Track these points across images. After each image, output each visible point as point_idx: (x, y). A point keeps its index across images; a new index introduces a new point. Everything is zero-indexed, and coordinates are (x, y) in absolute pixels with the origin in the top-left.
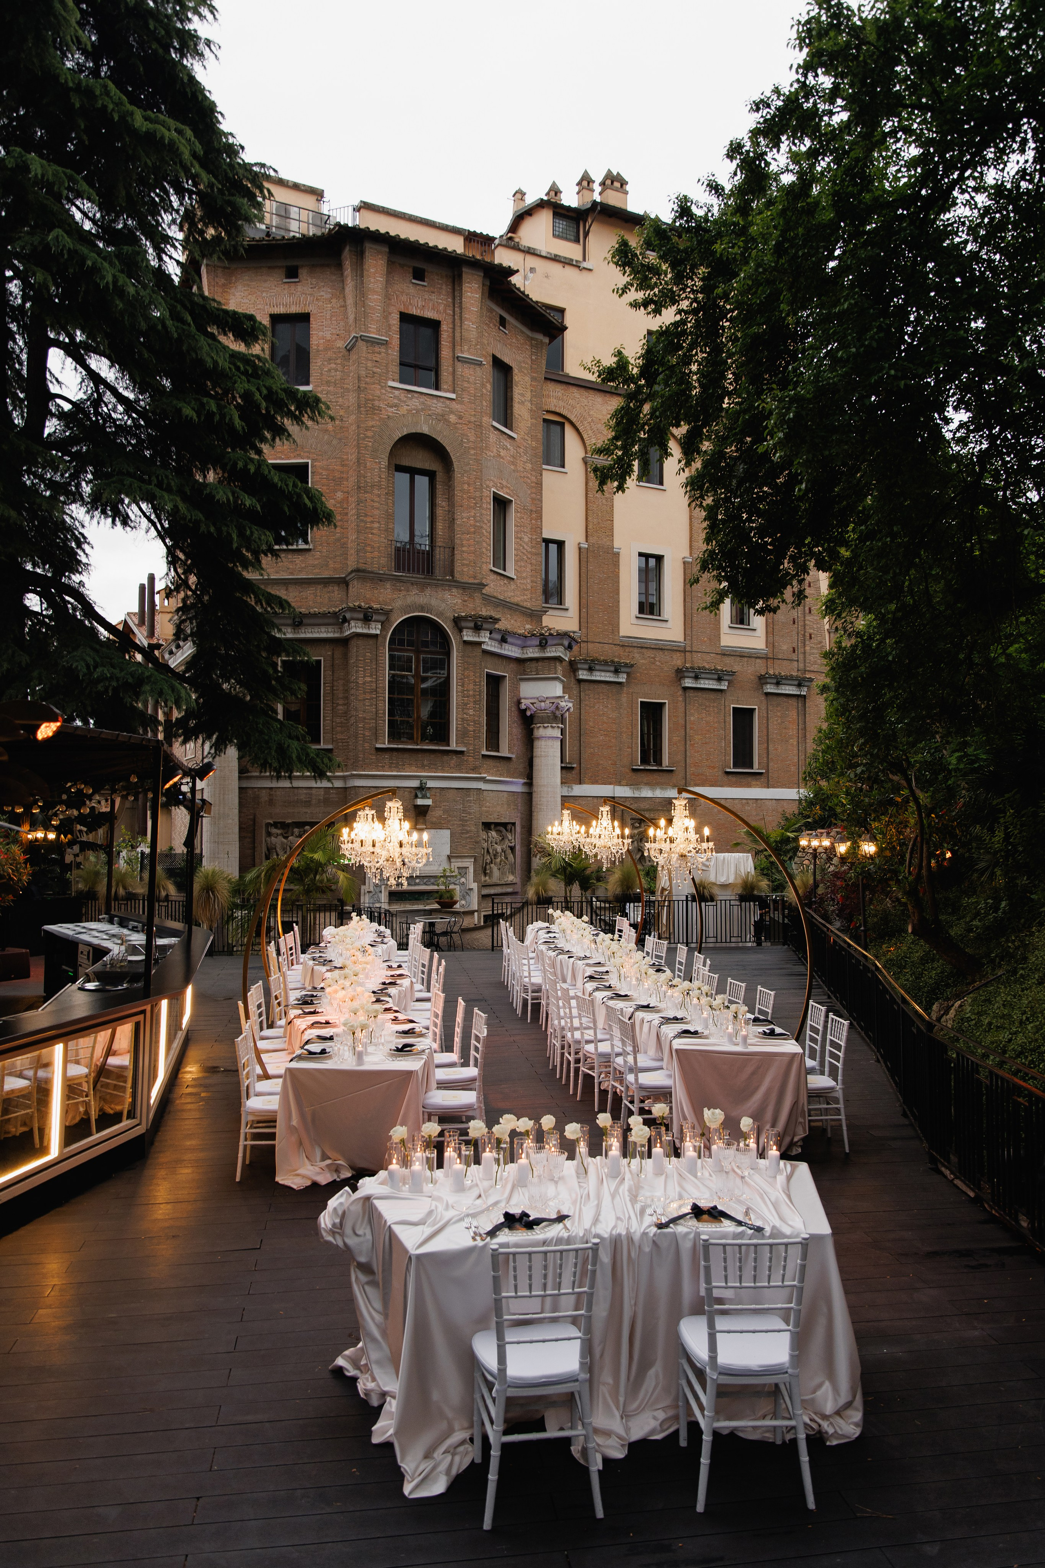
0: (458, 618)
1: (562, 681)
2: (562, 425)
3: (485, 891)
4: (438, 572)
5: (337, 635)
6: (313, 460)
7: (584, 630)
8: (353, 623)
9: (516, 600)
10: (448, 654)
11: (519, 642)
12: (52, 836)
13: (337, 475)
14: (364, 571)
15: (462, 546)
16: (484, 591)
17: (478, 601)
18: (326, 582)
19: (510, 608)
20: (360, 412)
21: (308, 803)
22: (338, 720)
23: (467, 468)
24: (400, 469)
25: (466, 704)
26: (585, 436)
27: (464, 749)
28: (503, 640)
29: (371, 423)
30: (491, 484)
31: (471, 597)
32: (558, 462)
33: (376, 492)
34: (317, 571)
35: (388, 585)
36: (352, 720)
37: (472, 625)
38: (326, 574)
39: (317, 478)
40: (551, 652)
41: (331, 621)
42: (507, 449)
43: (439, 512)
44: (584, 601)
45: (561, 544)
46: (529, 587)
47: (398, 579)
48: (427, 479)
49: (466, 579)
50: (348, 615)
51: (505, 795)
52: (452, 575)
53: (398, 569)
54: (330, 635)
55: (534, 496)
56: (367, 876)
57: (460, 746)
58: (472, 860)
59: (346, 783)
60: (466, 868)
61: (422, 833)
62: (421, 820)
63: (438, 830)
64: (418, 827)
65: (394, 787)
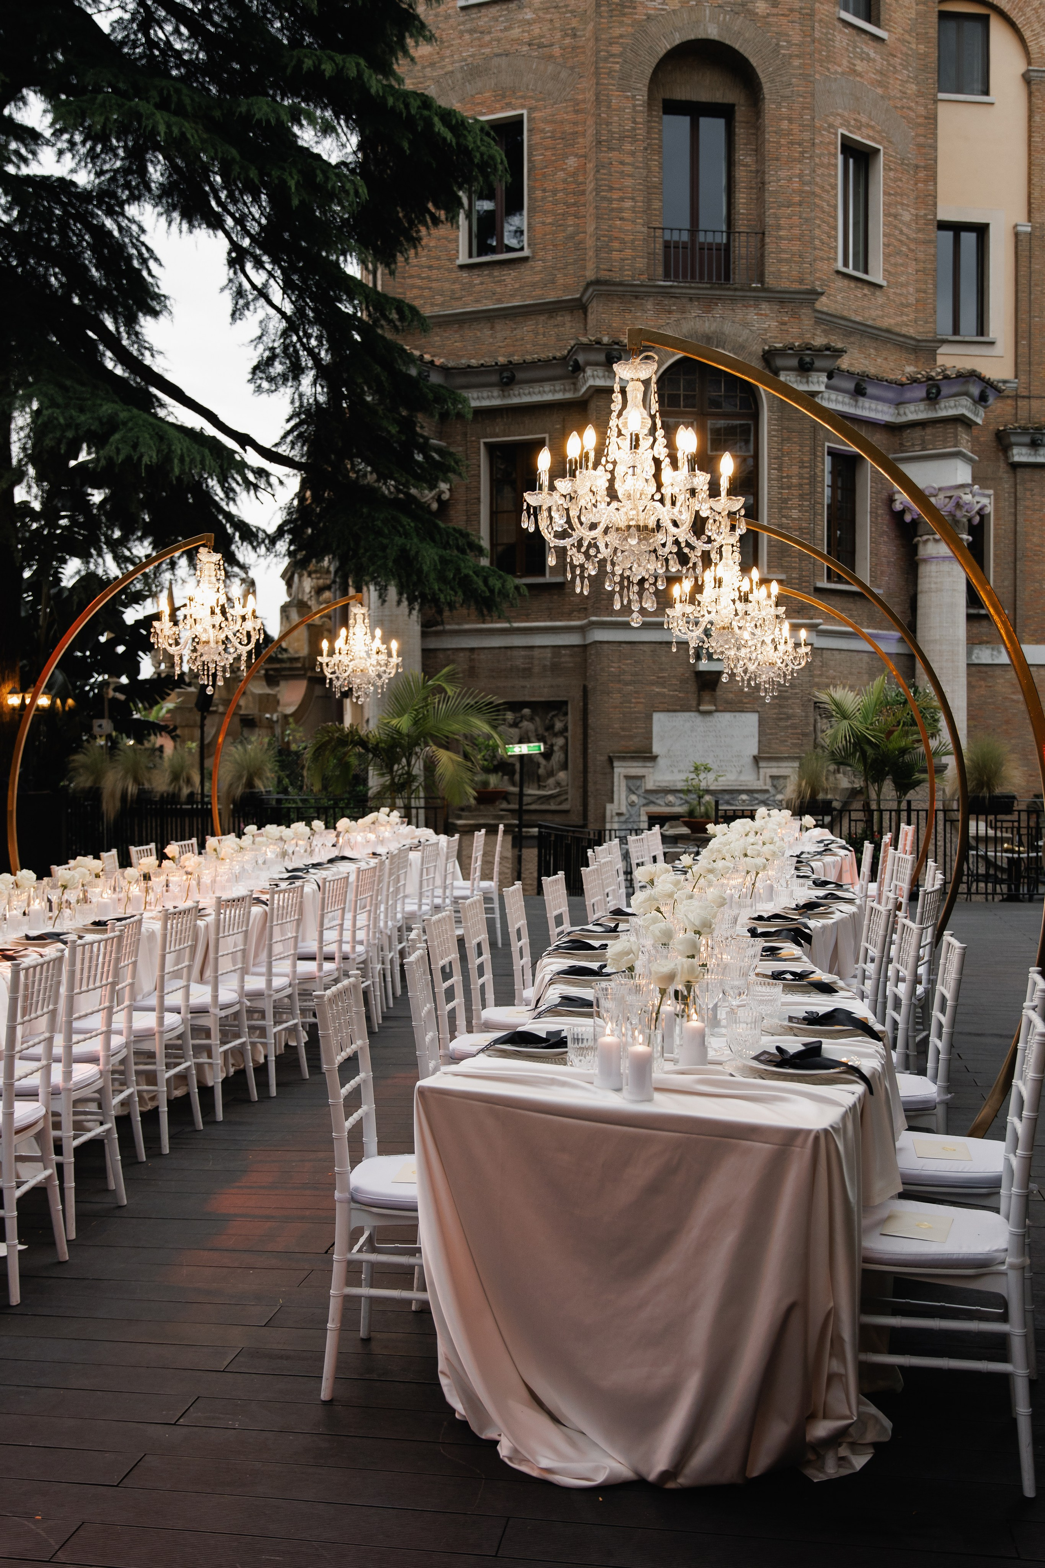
0: (769, 351)
1: (969, 460)
2: (984, 20)
4: (739, 276)
5: (569, 395)
6: (531, 110)
7: (1023, 378)
8: (589, 371)
9: (886, 323)
10: (756, 416)
11: (890, 395)
12: (44, 701)
13: (568, 128)
14: (606, 283)
15: (779, 227)
16: (818, 306)
17: (807, 322)
18: (551, 309)
19: (875, 338)
20: (599, 14)
21: (527, 672)
23: (787, 92)
24: (672, 107)
25: (785, 501)
26: (1027, 34)
27: (783, 577)
28: (859, 392)
29: (617, 32)
30: (839, 121)
31: (795, 315)
32: (978, 86)
33: (628, 147)
34: (538, 292)
35: (649, 305)
37: (794, 362)
38: (552, 296)
39: (537, 138)
40: (948, 409)
41: (558, 372)
42: (869, 59)
43: (741, 174)
44: (1023, 326)
45: (981, 230)
46: (912, 300)
47: (665, 293)
48: (720, 123)
49: (785, 285)
50: (581, 358)
51: (865, 657)
52: (762, 281)
53: (667, 276)
54: (559, 396)
55: (921, 140)
56: (616, 789)
57: (774, 573)
58: (796, 764)
59: (584, 638)
60: (785, 777)
61: (708, 718)
62: (707, 697)
63: (737, 714)
64: (702, 708)
65: (661, 643)
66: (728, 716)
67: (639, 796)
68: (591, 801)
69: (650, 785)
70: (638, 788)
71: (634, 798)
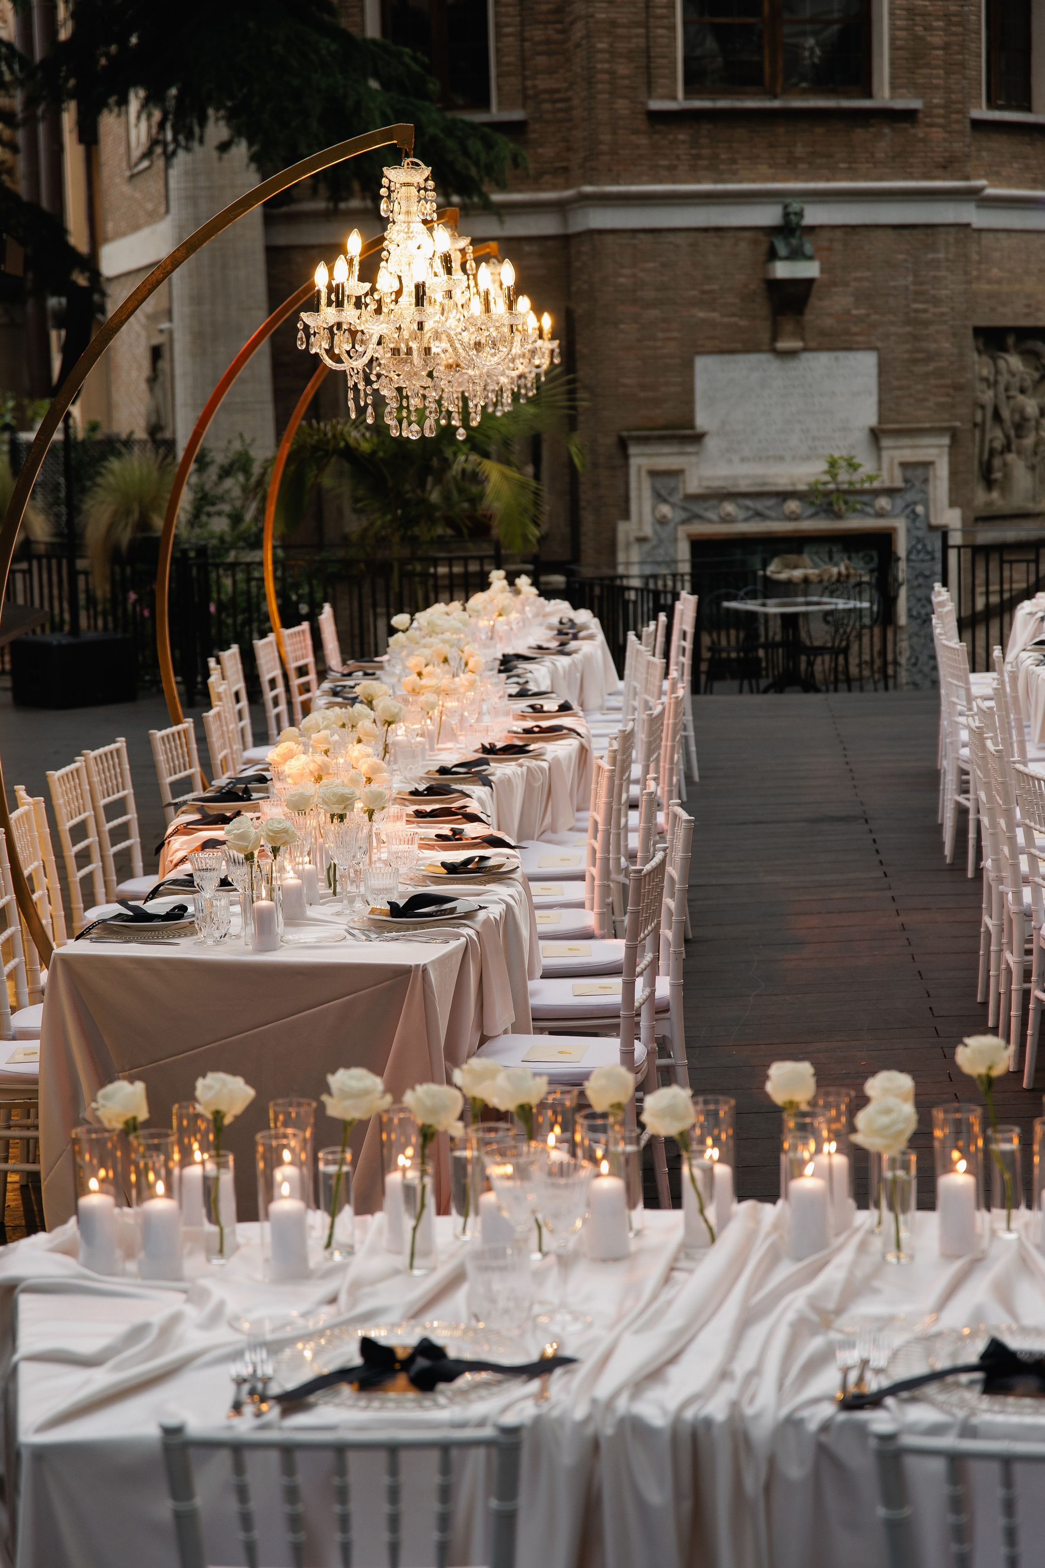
3: (987, 535)
22: (538, 34)
27: (916, 104)
36: (578, 32)
56: (633, 494)
57: (903, 97)
58: (946, 441)
59: (565, 222)
60: (927, 465)
61: (792, 364)
62: (788, 326)
63: (841, 355)
64: (781, 345)
65: (706, 230)
66: (823, 359)
67: (673, 505)
68: (588, 519)
69: (693, 486)
70: (673, 491)
71: (665, 509)
